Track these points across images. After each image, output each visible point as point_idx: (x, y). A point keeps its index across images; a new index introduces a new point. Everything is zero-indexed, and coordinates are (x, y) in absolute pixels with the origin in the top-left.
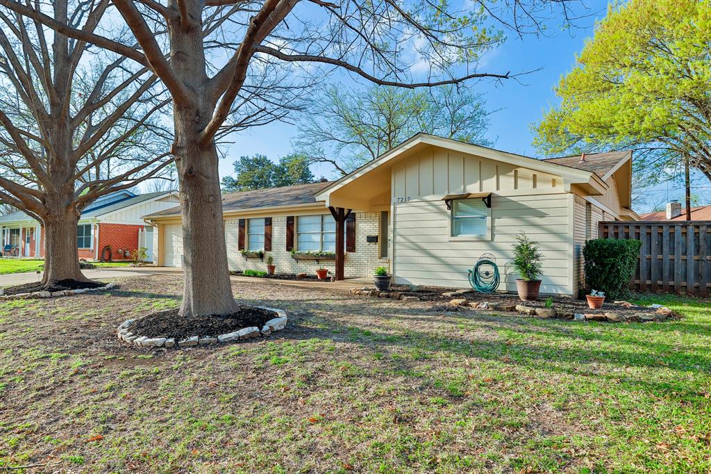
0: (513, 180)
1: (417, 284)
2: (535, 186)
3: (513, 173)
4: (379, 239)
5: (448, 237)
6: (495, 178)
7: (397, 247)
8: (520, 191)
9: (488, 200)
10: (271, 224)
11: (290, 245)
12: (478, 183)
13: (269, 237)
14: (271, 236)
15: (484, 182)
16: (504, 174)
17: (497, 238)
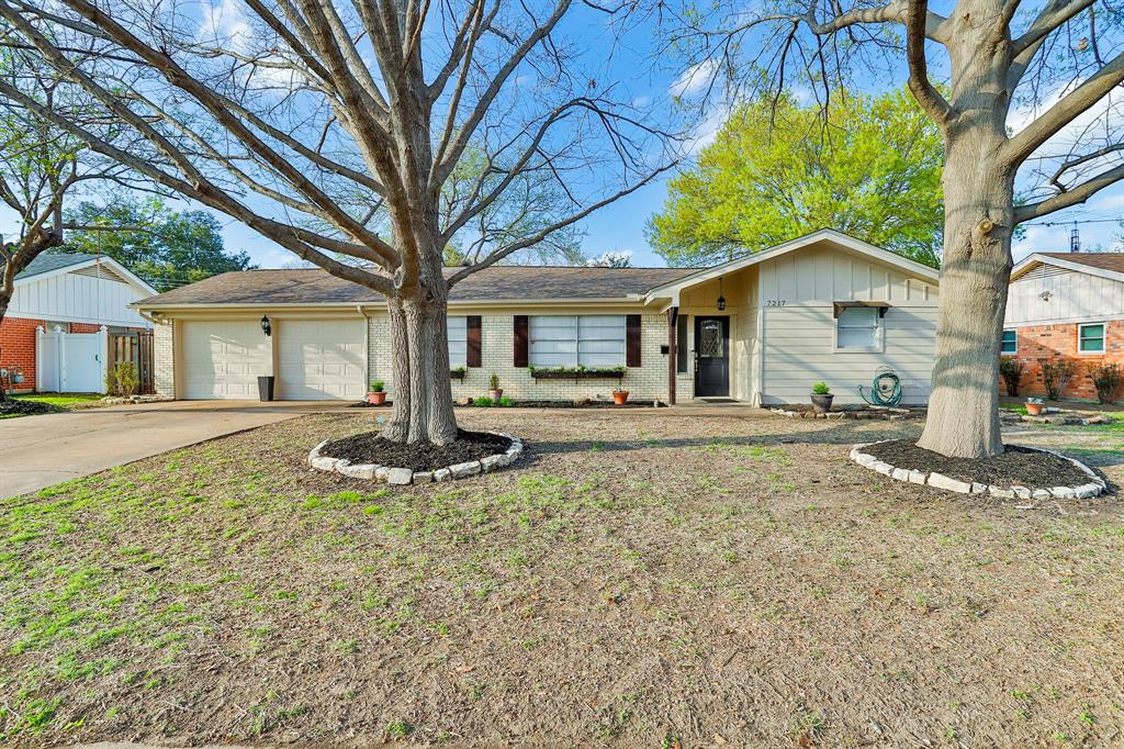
0: (906, 289)
1: (796, 403)
2: (927, 299)
3: (905, 283)
4: (670, 351)
5: (833, 349)
6: (887, 287)
7: (767, 360)
8: (913, 302)
9: (882, 310)
10: (479, 326)
11: (521, 358)
12: (868, 291)
13: (476, 345)
14: (480, 344)
15: (875, 290)
16: (897, 283)
17: (888, 350)
